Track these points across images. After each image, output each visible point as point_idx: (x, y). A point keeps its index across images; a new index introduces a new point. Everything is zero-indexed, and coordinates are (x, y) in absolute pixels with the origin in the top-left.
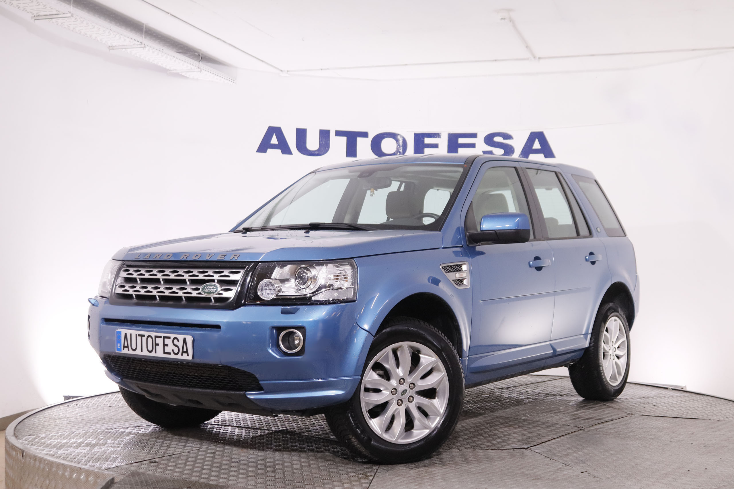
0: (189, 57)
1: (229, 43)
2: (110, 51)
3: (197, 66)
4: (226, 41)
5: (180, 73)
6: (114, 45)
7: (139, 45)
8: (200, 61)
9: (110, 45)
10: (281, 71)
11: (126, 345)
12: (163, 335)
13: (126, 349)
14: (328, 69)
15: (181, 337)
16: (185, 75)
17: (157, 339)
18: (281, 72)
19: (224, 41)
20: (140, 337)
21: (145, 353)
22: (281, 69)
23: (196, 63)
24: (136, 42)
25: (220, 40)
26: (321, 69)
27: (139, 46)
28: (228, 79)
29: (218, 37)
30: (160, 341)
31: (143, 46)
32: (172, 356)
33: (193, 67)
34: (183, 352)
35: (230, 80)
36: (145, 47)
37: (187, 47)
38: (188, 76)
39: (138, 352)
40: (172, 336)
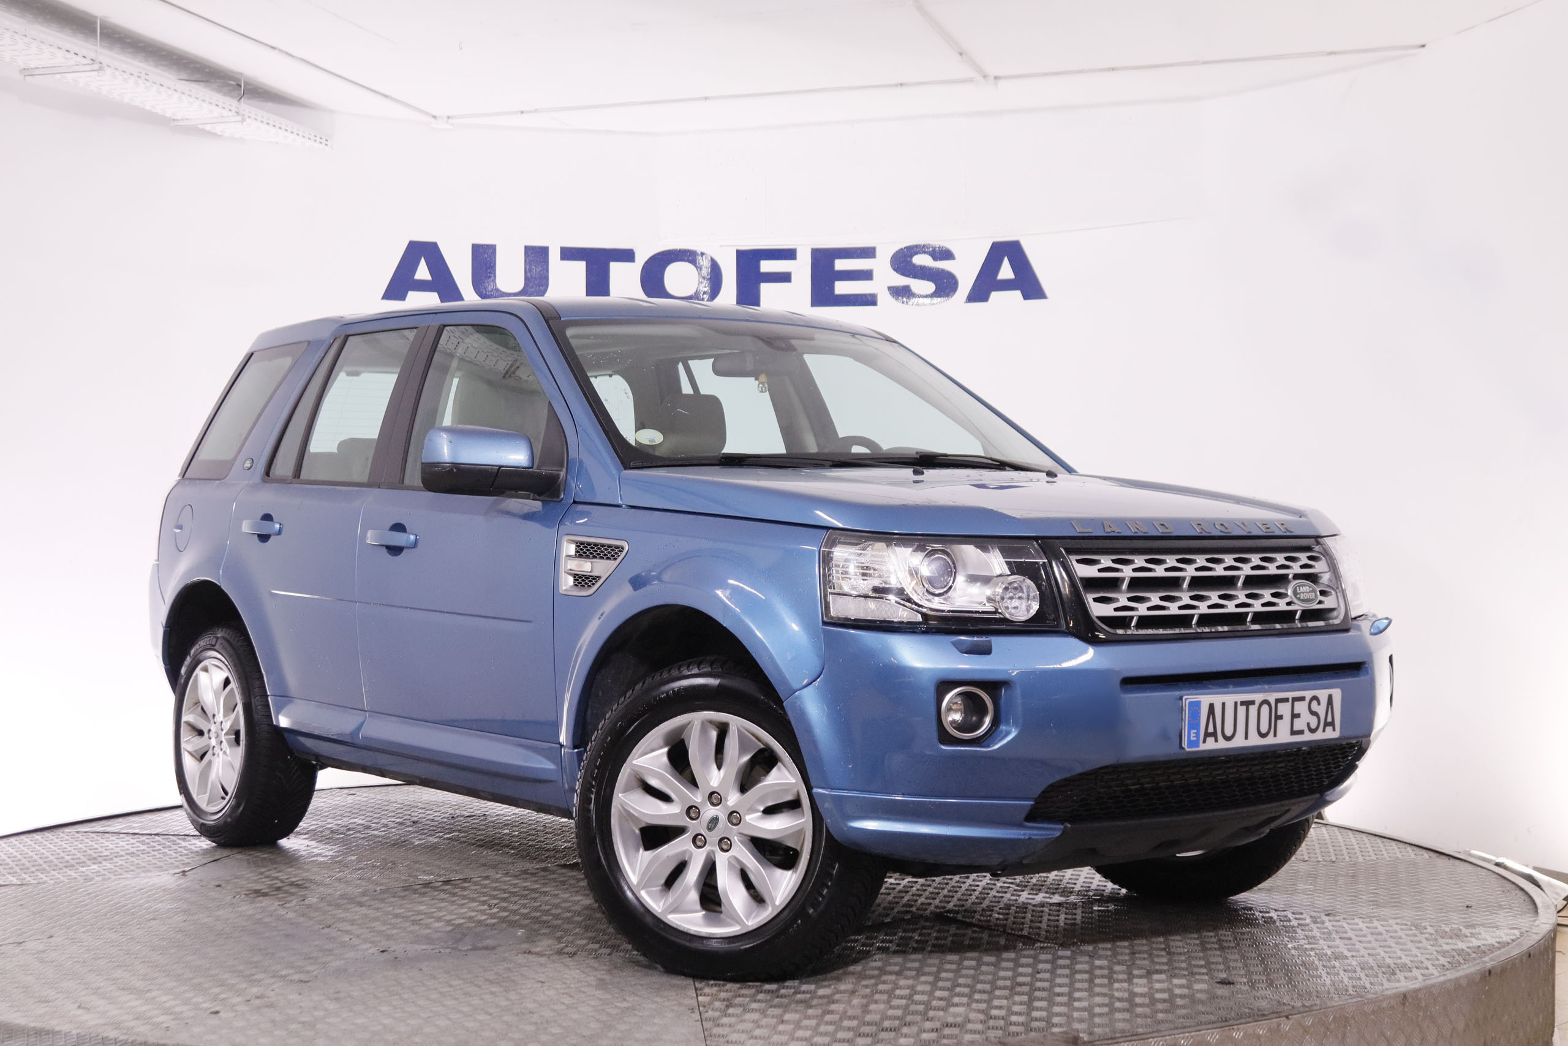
0: (219, 90)
1: (299, 56)
2: (25, 79)
3: (234, 109)
4: (294, 54)
5: (200, 127)
6: (32, 66)
7: (88, 64)
8: (241, 98)
9: (23, 66)
10: (434, 117)
11: (1211, 729)
12: (1290, 695)
13: (1211, 740)
14: (536, 111)
15: (1322, 695)
16: (213, 131)
17: (1280, 705)
18: (433, 120)
19: (287, 54)
20: (1244, 707)
21: (1255, 740)
22: (434, 114)
23: (230, 102)
24: (79, 59)
25: (277, 51)
26: (522, 112)
27: (88, 68)
28: (313, 138)
29: (273, 45)
30: (1284, 709)
31: (96, 66)
32: (1308, 737)
33: (225, 113)
34: (1326, 724)
35: (318, 139)
36: (101, 69)
37: (209, 67)
38: (219, 133)
39: (1239, 742)
40: (1308, 694)
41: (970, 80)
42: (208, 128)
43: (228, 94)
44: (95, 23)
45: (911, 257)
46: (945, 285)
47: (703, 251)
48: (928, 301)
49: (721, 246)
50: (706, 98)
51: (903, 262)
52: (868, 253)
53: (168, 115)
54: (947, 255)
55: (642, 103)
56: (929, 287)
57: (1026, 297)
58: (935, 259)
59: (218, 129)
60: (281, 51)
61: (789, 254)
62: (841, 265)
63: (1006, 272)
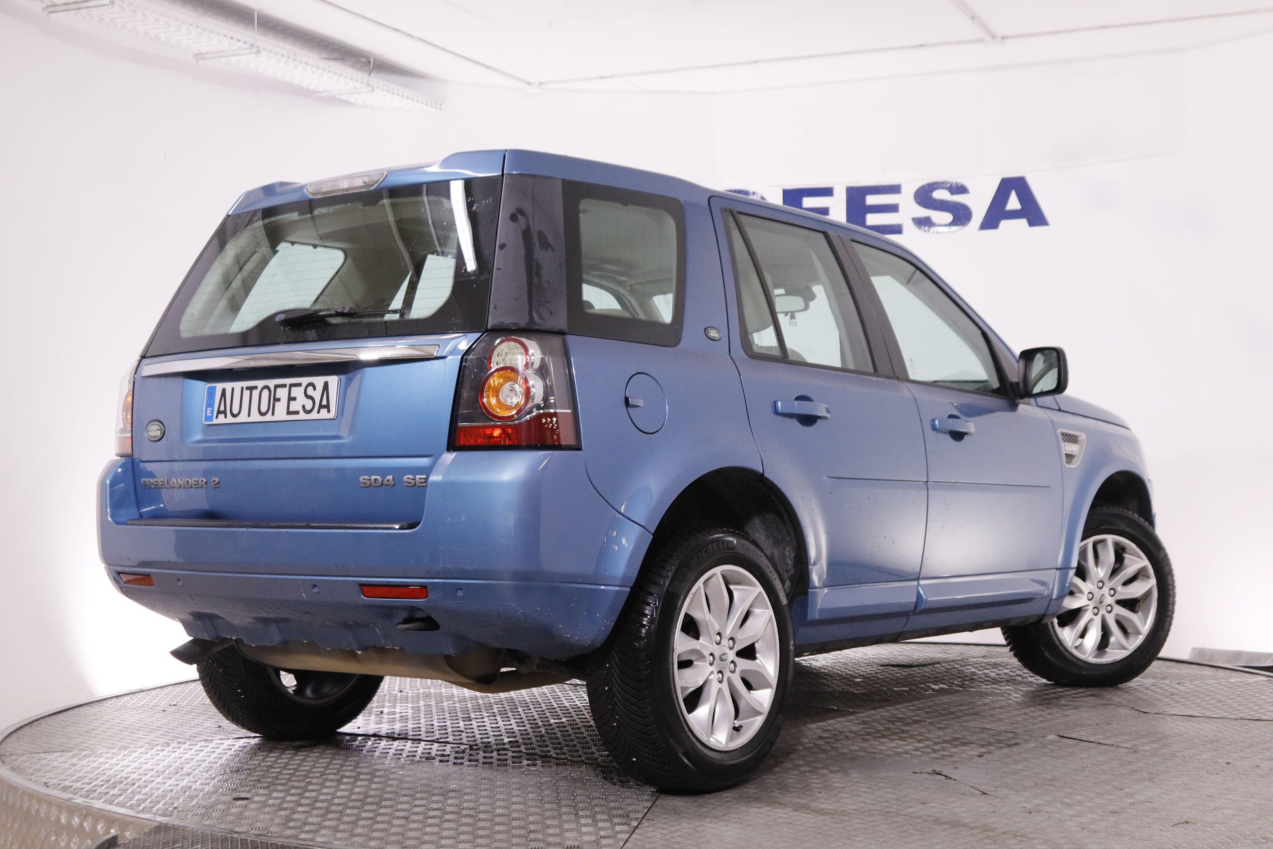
2: (197, 62)
3: (365, 81)
5: (338, 97)
6: (204, 52)
7: (248, 48)
8: (371, 72)
9: (196, 52)
10: (529, 84)
14: (613, 76)
16: (348, 100)
18: (527, 86)
22: (528, 81)
23: (362, 76)
24: (241, 45)
26: (601, 78)
27: (248, 51)
28: (429, 104)
31: (254, 50)
33: (358, 85)
35: (434, 105)
36: (258, 52)
37: (344, 47)
41: (981, 40)
42: (344, 97)
43: (360, 69)
44: (253, 15)
45: (932, 192)
46: (961, 215)
47: (755, 190)
48: (946, 229)
49: (770, 186)
50: (756, 62)
51: (924, 197)
52: (895, 189)
53: (312, 88)
54: (961, 189)
55: (701, 68)
56: (948, 217)
57: (1031, 224)
58: (952, 193)
59: (352, 99)
60: (403, 32)
61: (827, 192)
62: (871, 200)
63: (1013, 203)
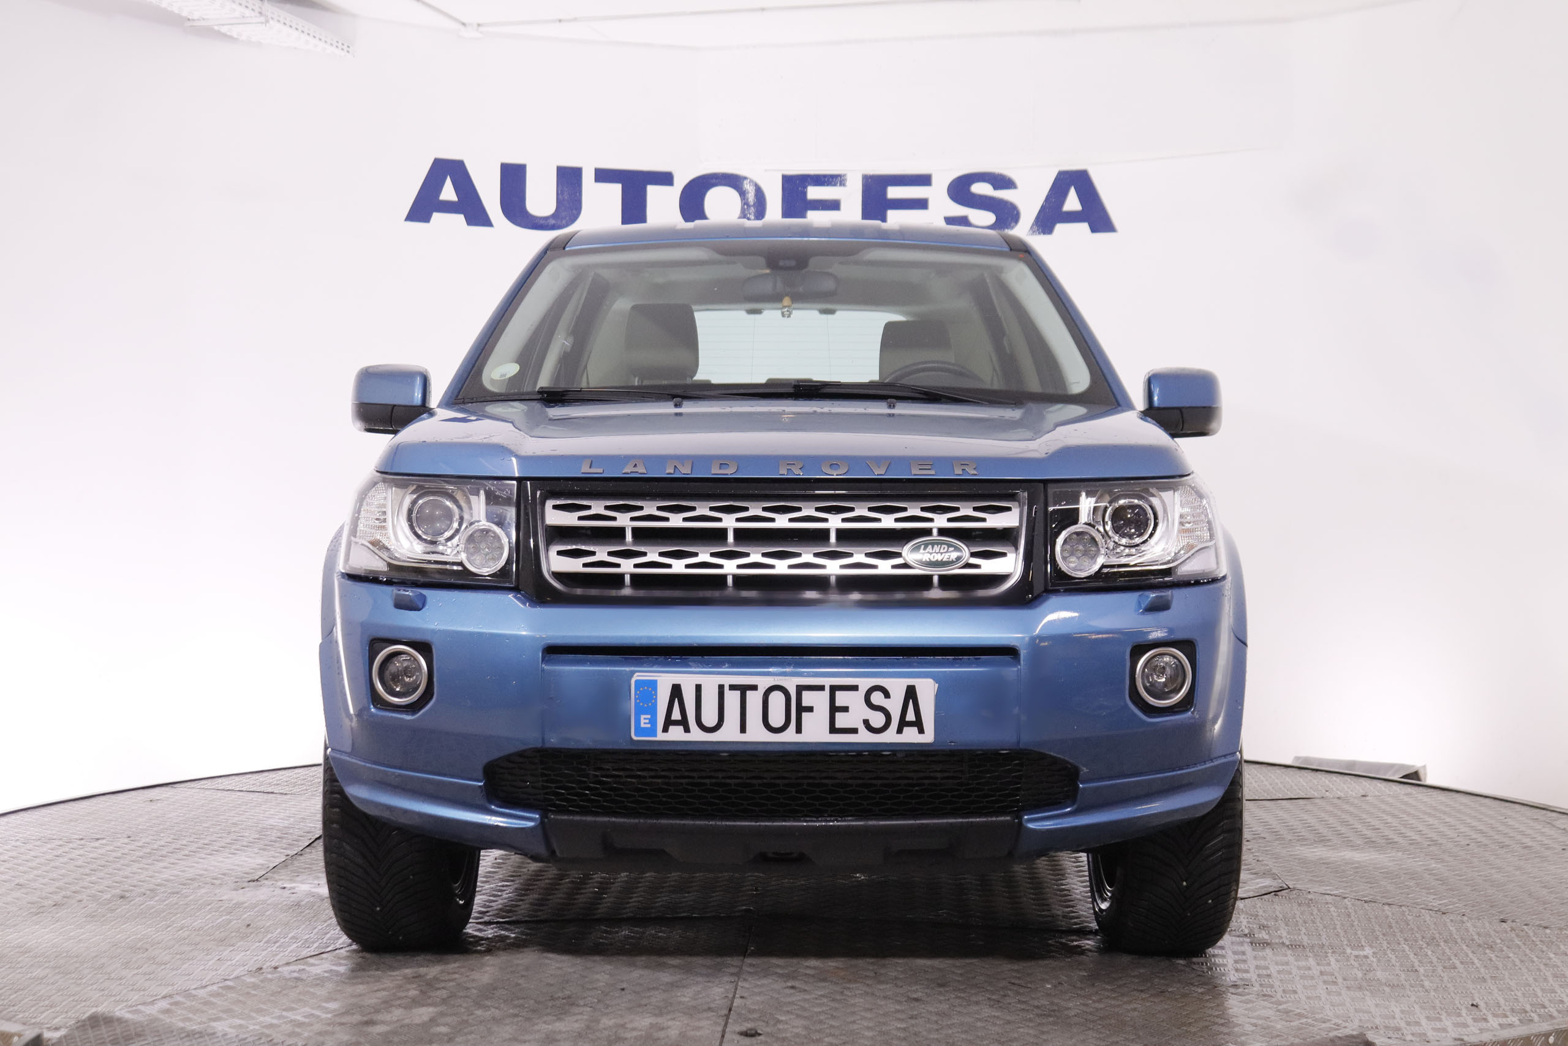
11: (676, 717)
12: (828, 682)
13: (676, 729)
15: (897, 687)
17: (805, 693)
20: (737, 692)
21: (757, 734)
30: (815, 699)
32: (864, 737)
34: (903, 724)
39: (729, 733)
40: (865, 684)
